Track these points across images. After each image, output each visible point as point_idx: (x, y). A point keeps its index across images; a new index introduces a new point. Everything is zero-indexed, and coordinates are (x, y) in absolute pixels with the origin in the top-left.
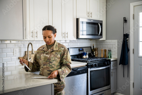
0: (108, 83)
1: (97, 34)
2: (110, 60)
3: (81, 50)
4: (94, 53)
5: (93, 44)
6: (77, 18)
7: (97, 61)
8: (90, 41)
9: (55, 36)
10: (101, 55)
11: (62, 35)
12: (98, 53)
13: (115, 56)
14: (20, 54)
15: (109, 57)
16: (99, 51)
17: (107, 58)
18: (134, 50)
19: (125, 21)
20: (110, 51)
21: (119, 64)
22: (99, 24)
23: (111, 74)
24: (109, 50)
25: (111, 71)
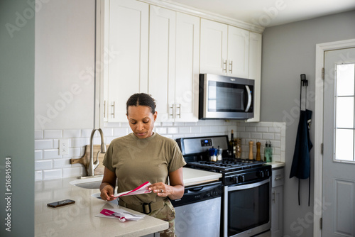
0: (265, 218)
1: (242, 108)
2: (271, 166)
3: (206, 143)
4: (233, 150)
5: (232, 131)
6: (201, 73)
7: (244, 168)
8: (225, 123)
9: (155, 117)
10: (249, 155)
11: (168, 112)
12: (241, 149)
13: (280, 157)
14: (74, 152)
15: (268, 159)
16: (243, 146)
17: (261, 161)
18: (322, 145)
19: (305, 81)
20: (268, 146)
21: (290, 177)
22: (247, 87)
23: (272, 197)
24: (266, 145)
25: (273, 190)
